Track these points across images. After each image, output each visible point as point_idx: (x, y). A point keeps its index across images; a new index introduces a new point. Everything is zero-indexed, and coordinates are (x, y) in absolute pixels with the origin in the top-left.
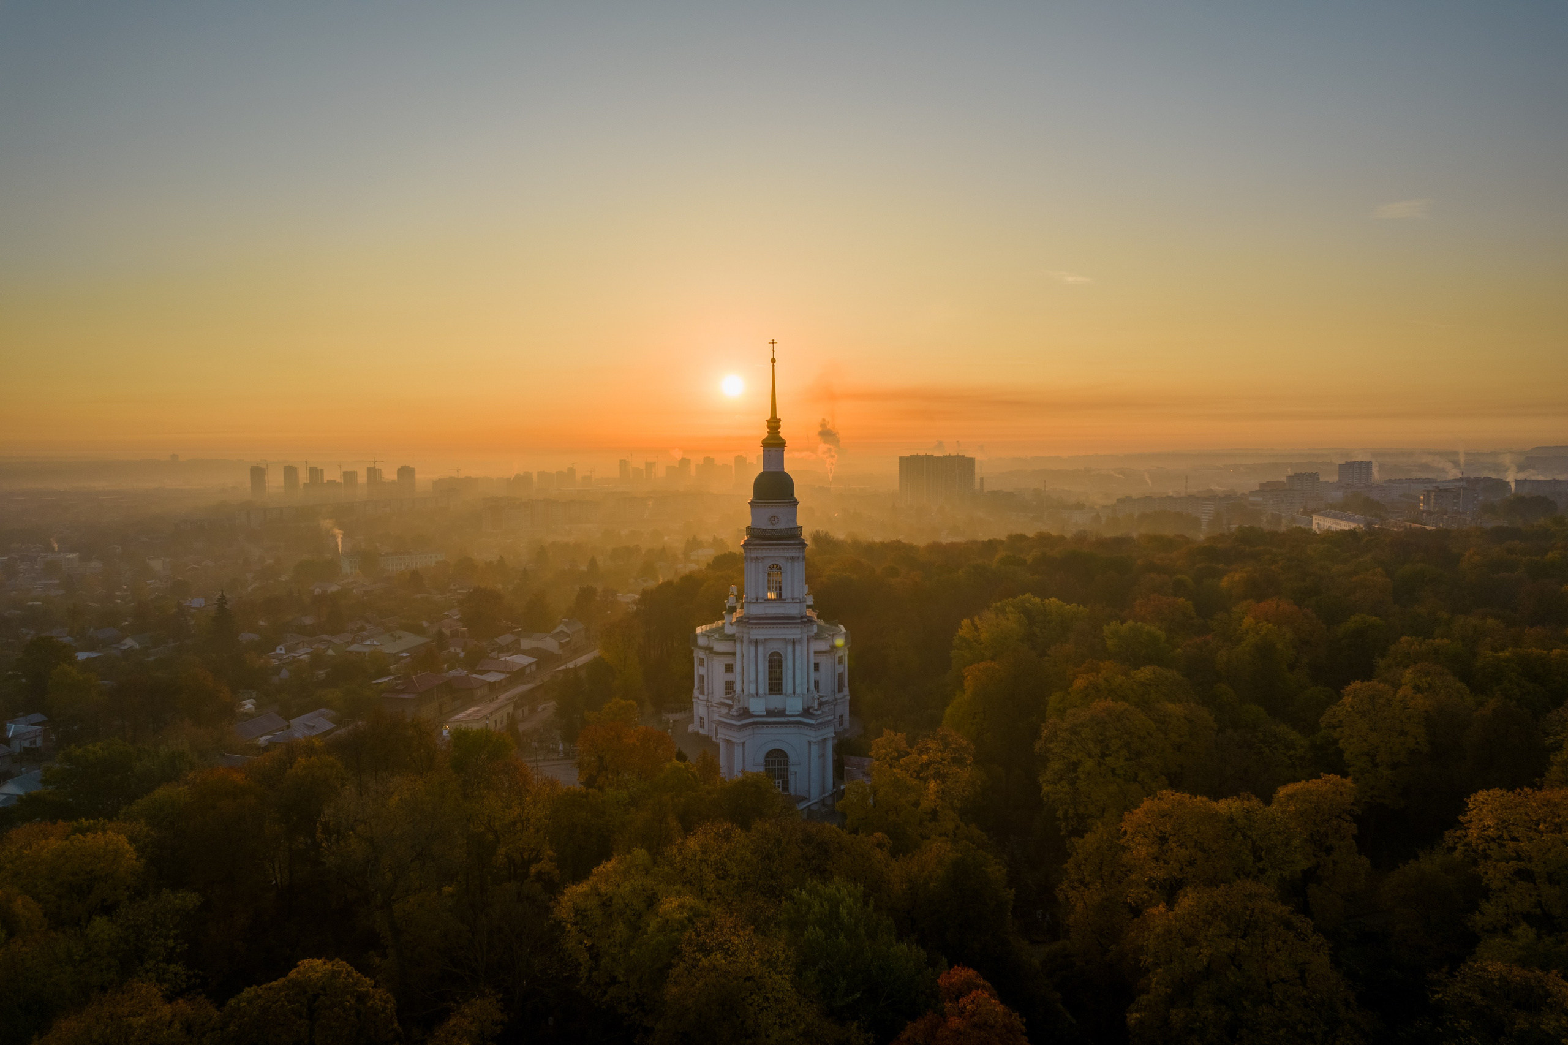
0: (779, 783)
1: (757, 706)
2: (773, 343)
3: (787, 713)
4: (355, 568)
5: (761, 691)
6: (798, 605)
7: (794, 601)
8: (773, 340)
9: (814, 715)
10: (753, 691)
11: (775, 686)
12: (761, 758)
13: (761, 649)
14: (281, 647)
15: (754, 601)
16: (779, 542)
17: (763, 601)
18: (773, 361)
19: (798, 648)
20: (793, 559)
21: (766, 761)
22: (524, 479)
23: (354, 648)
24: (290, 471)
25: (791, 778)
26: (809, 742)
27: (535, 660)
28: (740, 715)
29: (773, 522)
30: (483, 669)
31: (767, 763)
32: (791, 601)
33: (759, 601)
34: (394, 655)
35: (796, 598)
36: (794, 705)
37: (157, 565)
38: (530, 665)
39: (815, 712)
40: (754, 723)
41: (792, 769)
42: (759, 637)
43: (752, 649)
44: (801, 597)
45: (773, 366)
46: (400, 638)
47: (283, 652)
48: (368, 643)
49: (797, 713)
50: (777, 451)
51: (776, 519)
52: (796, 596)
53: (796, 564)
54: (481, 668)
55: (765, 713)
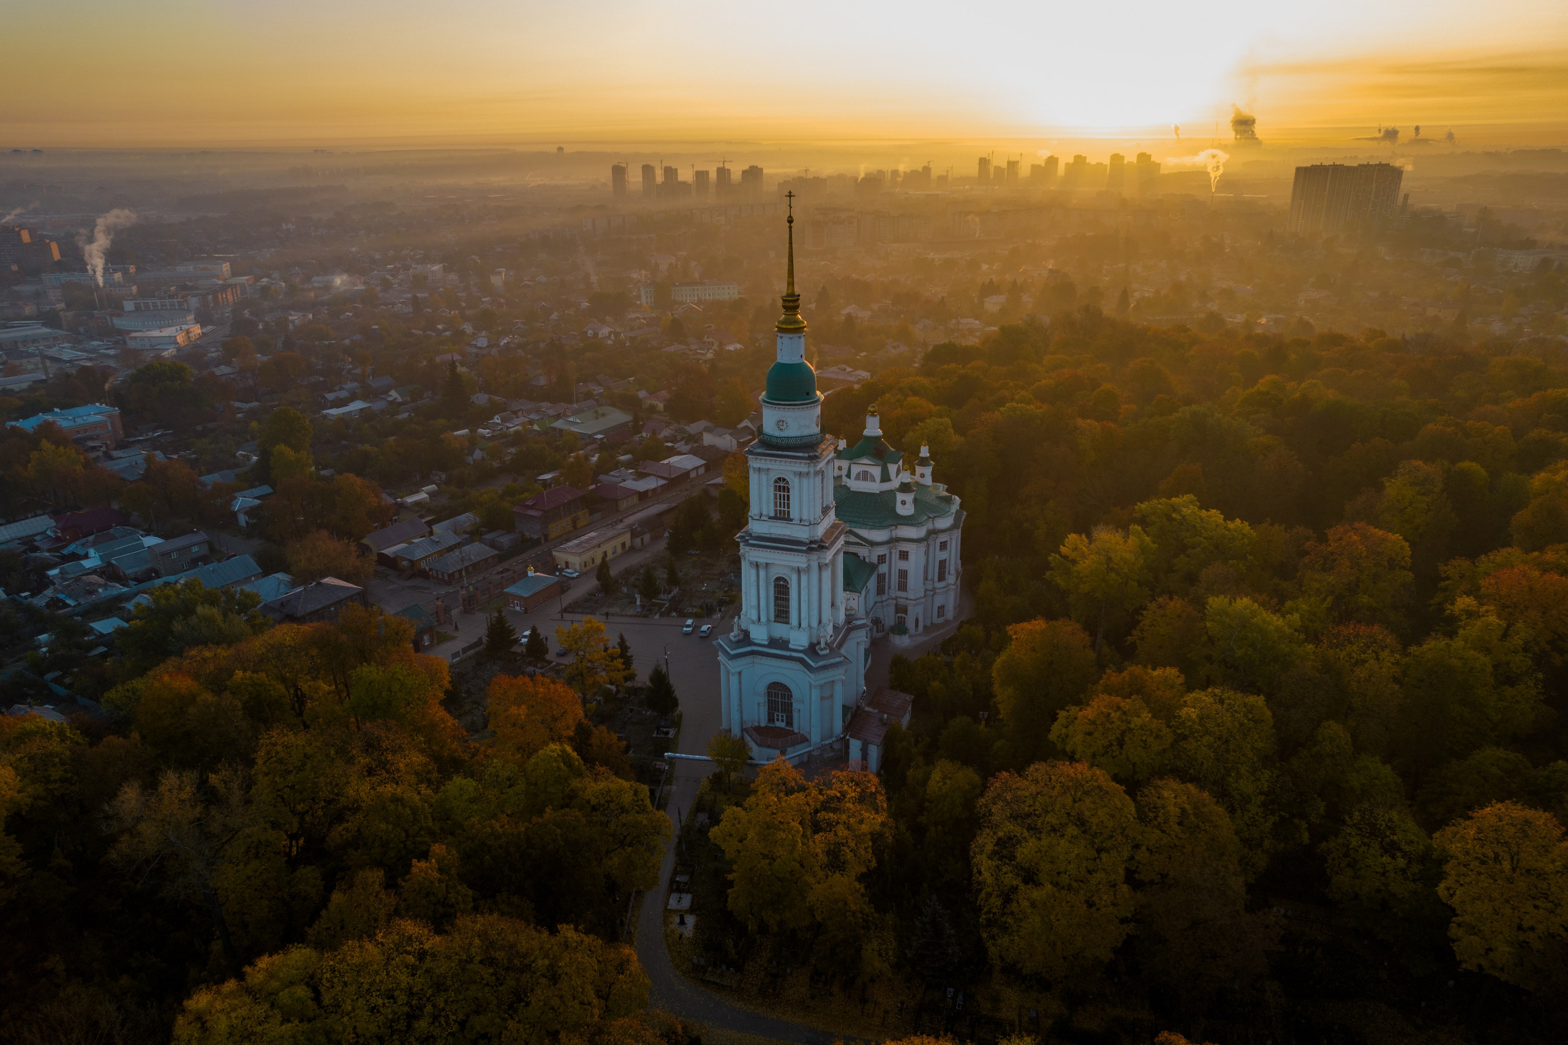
0: (782, 716)
1: (759, 634)
2: (790, 196)
3: (790, 646)
4: (651, 297)
5: (763, 619)
6: (807, 527)
7: (802, 523)
8: (790, 192)
9: (818, 654)
10: (755, 617)
11: (782, 614)
12: (762, 688)
13: (762, 573)
14: (497, 416)
15: (756, 518)
16: (784, 453)
17: (766, 519)
18: (790, 221)
19: (804, 578)
20: (800, 474)
21: (768, 692)
22: (873, 181)
23: (559, 424)
24: (648, 170)
25: (795, 715)
26: (811, 685)
27: (704, 462)
28: (739, 642)
29: (781, 427)
30: (645, 471)
31: (769, 694)
32: (799, 523)
33: (762, 518)
34: (590, 436)
35: (805, 521)
36: (799, 640)
37: (497, 281)
38: (697, 468)
39: (819, 651)
40: (753, 653)
41: (795, 706)
42: (760, 560)
43: (753, 572)
44: (812, 519)
45: (790, 227)
46: (603, 415)
47: (499, 421)
48: (571, 419)
49: (801, 648)
50: (790, 338)
51: (785, 424)
52: (805, 517)
53: (805, 481)
54: (643, 471)
55: (766, 643)
